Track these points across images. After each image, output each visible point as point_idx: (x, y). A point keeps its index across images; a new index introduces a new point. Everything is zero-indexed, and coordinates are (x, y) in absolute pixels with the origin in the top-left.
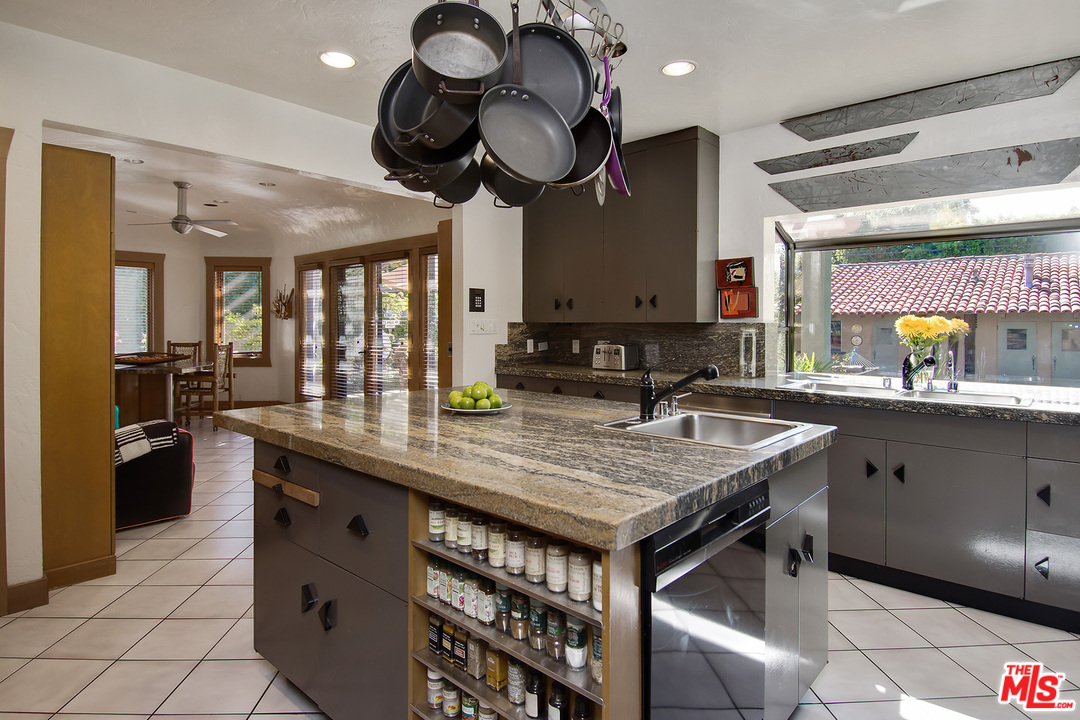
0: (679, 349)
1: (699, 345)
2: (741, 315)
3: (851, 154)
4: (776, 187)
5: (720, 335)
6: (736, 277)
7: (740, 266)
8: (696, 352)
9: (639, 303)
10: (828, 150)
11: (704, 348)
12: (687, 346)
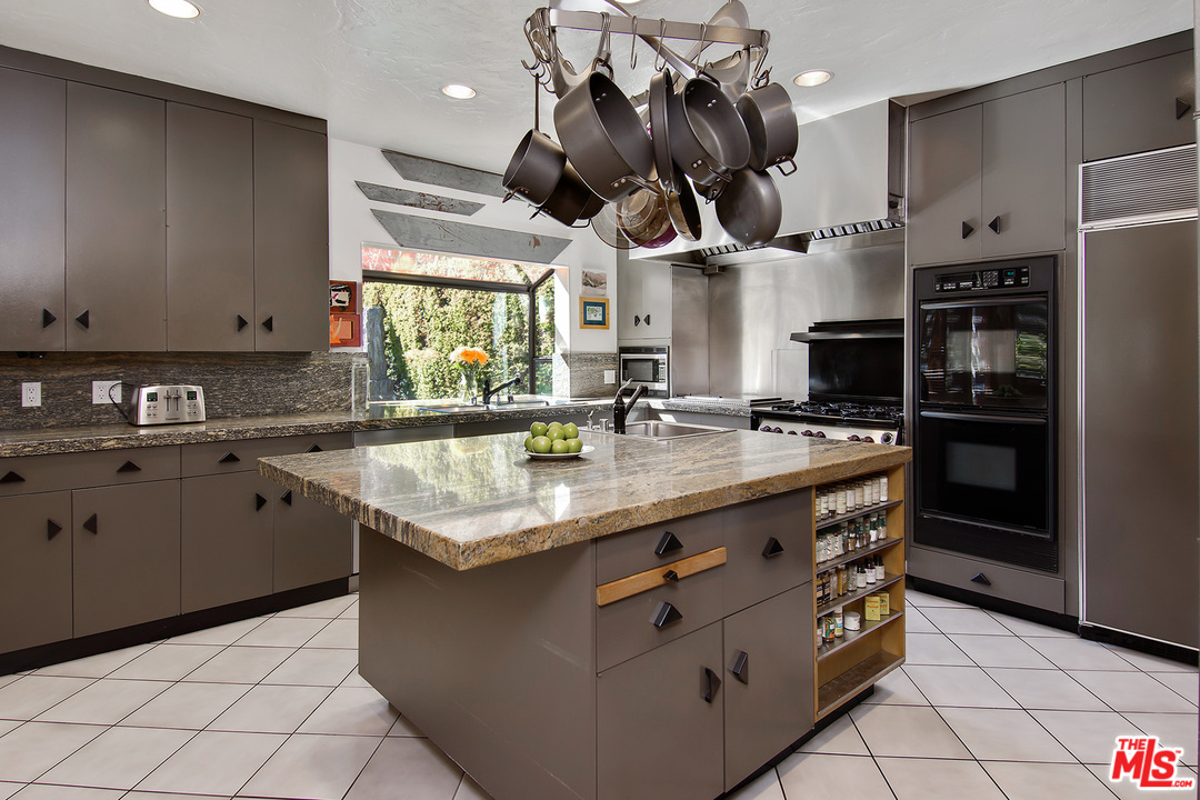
0: (258, 385)
1: (287, 380)
2: (344, 343)
3: (439, 205)
4: (378, 214)
5: (316, 366)
6: (338, 301)
7: (343, 290)
8: (283, 388)
9: (242, 323)
10: (423, 195)
11: (294, 382)
12: (271, 381)
